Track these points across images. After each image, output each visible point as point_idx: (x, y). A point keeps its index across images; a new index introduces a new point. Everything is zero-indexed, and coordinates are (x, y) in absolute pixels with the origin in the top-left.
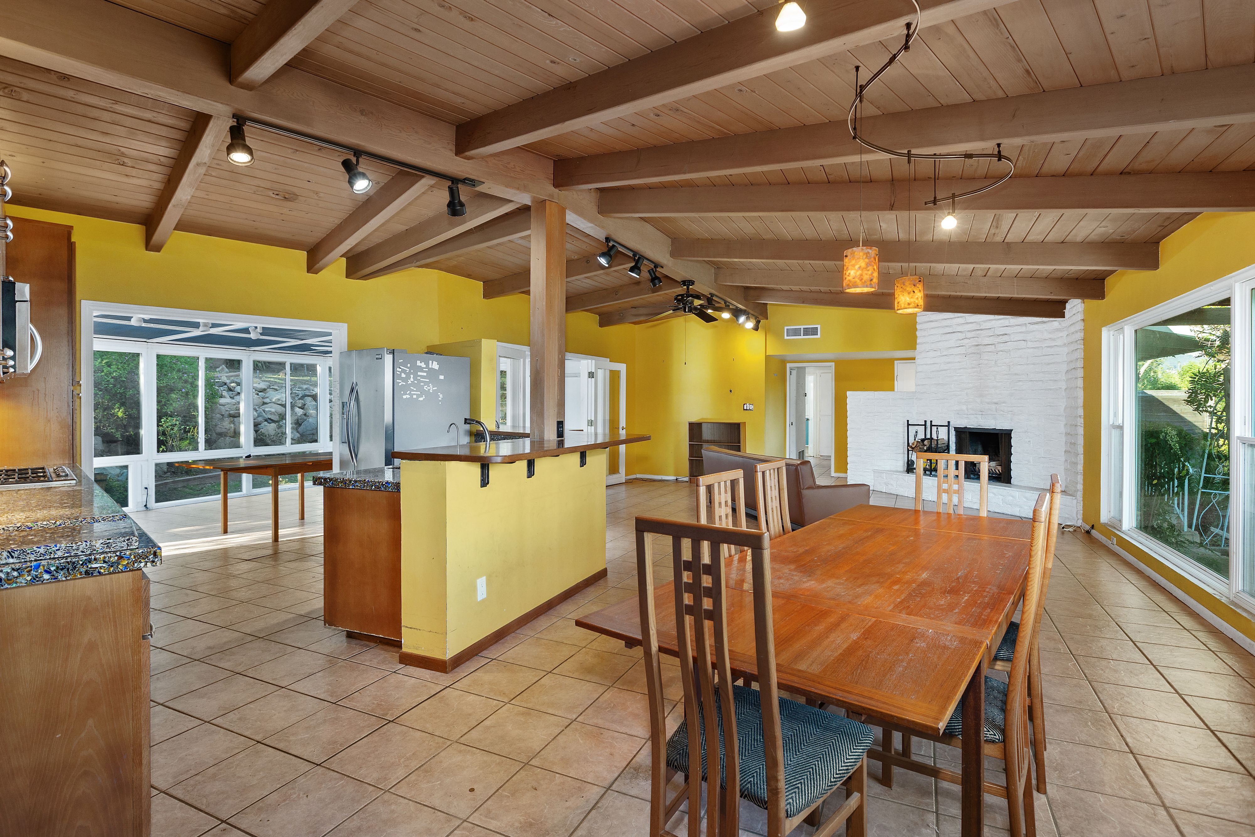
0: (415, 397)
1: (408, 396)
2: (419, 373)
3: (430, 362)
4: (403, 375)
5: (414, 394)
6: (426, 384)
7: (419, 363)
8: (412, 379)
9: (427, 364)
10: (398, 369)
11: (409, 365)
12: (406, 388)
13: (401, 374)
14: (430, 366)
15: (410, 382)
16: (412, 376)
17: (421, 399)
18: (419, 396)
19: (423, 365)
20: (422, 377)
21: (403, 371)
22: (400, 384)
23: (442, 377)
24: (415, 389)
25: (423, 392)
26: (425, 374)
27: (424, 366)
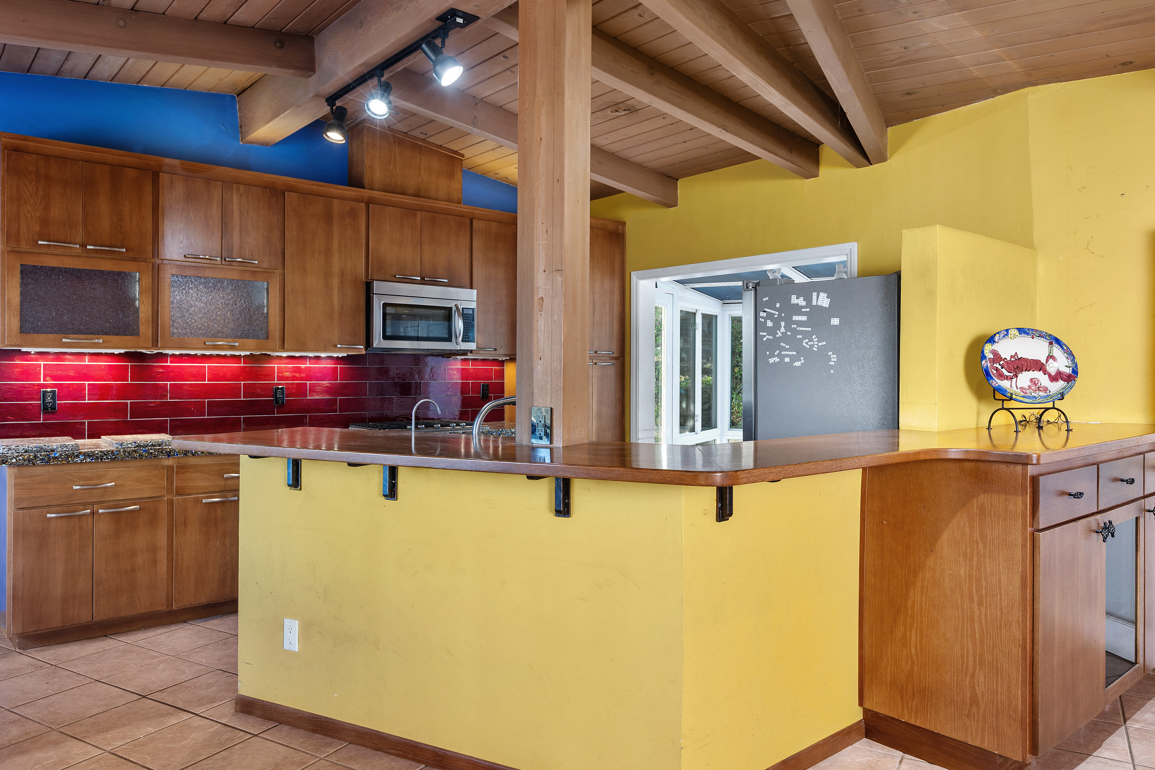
0: (787, 360)
1: (777, 360)
2: (796, 318)
3: (815, 295)
4: (770, 324)
5: (787, 356)
6: (808, 335)
7: (794, 300)
8: (783, 330)
9: (808, 300)
10: (762, 314)
11: (778, 305)
12: (774, 345)
13: (766, 322)
14: (814, 303)
15: (779, 334)
16: (783, 324)
17: (798, 364)
18: (793, 359)
19: (801, 302)
20: (800, 323)
21: (770, 316)
22: (765, 339)
23: (835, 321)
24: (787, 347)
25: (801, 351)
26: (804, 318)
27: (804, 303)
